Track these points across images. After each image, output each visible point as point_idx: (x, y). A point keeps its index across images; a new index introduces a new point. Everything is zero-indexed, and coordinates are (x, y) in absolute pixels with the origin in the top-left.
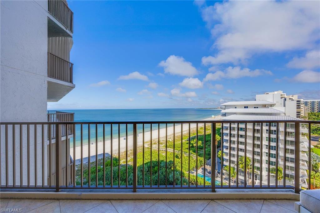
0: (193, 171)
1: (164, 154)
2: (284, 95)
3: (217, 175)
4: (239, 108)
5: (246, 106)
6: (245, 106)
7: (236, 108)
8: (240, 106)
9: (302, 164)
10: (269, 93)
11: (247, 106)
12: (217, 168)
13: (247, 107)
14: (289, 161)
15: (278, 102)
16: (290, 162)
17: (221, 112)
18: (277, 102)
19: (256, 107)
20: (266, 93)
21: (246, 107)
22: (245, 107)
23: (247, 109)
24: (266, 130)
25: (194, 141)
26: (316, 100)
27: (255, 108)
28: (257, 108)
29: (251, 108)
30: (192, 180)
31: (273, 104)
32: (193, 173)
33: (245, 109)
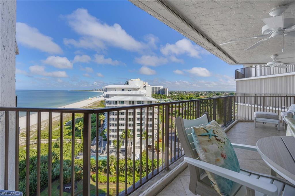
0: (78, 156)
1: (35, 148)
3: (103, 151)
4: (118, 91)
5: (123, 89)
7: (115, 90)
8: (119, 89)
10: (133, 80)
12: (102, 146)
13: (124, 90)
21: (123, 90)
22: (122, 90)
25: (78, 124)
26: (158, 86)
27: (129, 90)
28: (130, 90)
29: (127, 91)
30: (81, 164)
31: (139, 88)
32: (79, 157)
33: (122, 91)
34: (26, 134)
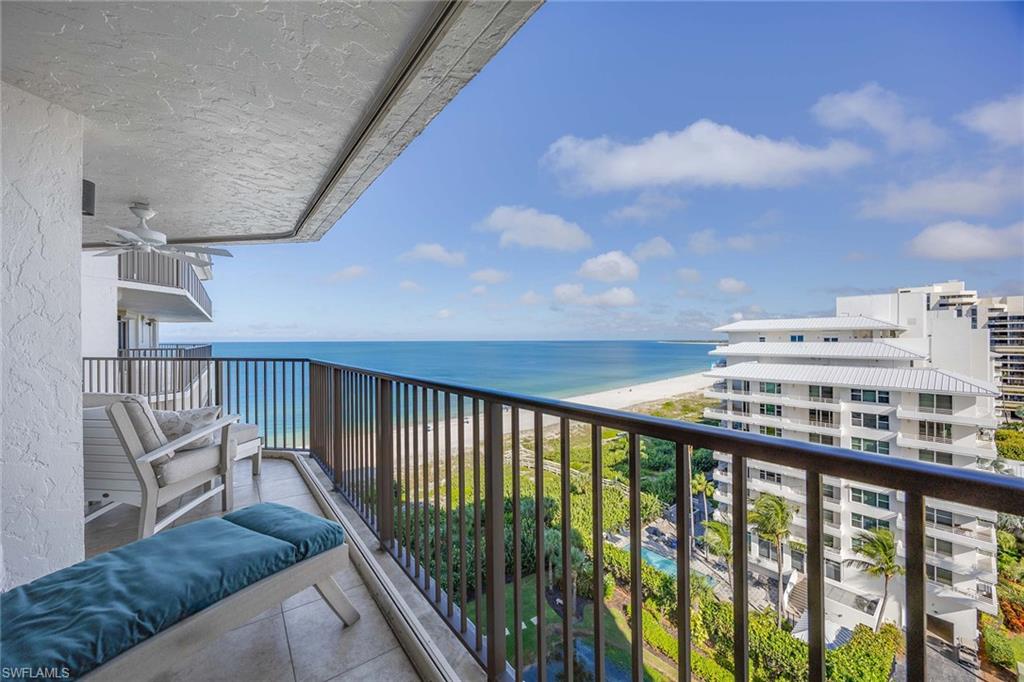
0: (618, 536)
2: (971, 296)
3: (695, 552)
4: (772, 341)
5: (797, 334)
6: (794, 334)
7: (762, 340)
8: (778, 335)
9: (979, 533)
10: (913, 290)
11: (800, 334)
13: (801, 339)
14: (933, 521)
15: (915, 323)
16: (938, 522)
17: (711, 352)
18: (912, 322)
19: (831, 338)
20: (900, 290)
21: (797, 338)
22: (793, 339)
23: (800, 343)
24: (853, 413)
27: (826, 340)
28: (835, 340)
29: (814, 341)
32: (617, 540)
33: (794, 343)
34: (533, 442)
